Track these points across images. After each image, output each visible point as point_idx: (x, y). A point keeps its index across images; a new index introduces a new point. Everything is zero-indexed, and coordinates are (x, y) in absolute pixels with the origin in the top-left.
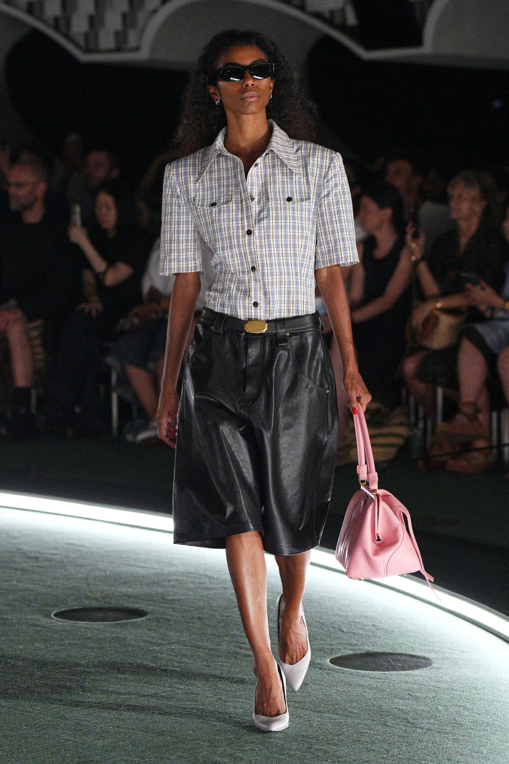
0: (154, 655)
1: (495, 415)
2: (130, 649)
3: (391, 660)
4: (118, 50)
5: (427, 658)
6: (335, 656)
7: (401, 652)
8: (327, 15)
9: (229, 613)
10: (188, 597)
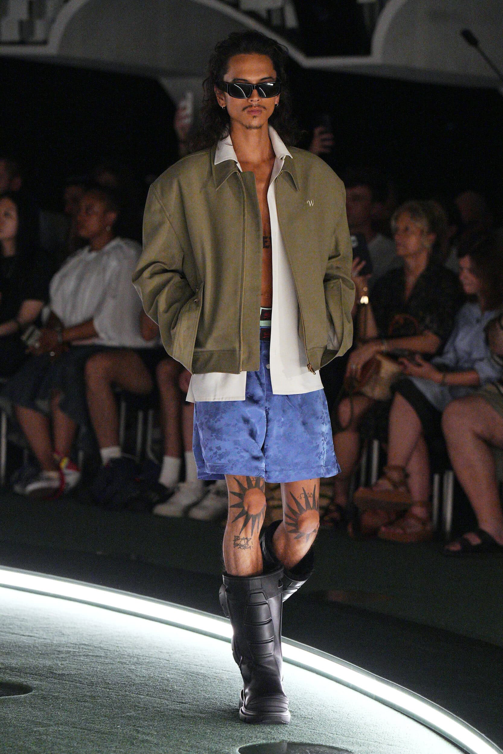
0: (37, 737)
1: (437, 478)
2: (11, 729)
3: (308, 751)
4: (22, 42)
5: (349, 751)
6: (245, 745)
7: (321, 743)
8: (264, 14)
9: (126, 691)
10: (79, 672)
